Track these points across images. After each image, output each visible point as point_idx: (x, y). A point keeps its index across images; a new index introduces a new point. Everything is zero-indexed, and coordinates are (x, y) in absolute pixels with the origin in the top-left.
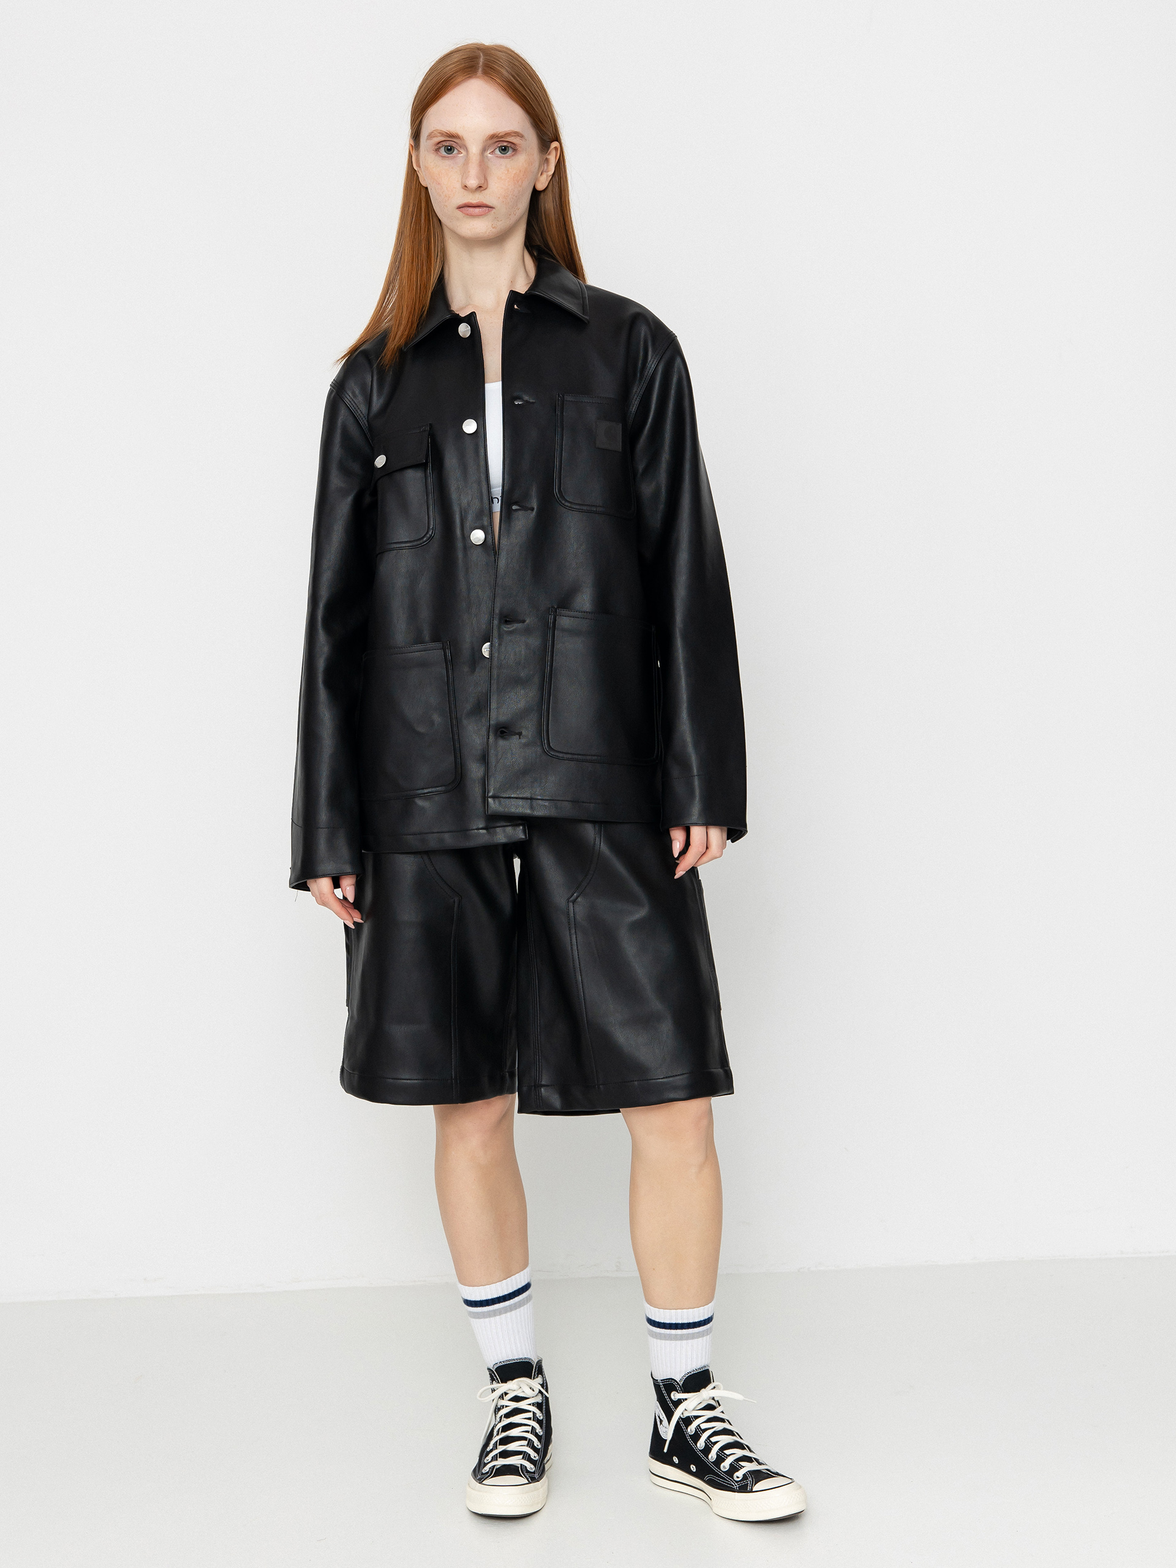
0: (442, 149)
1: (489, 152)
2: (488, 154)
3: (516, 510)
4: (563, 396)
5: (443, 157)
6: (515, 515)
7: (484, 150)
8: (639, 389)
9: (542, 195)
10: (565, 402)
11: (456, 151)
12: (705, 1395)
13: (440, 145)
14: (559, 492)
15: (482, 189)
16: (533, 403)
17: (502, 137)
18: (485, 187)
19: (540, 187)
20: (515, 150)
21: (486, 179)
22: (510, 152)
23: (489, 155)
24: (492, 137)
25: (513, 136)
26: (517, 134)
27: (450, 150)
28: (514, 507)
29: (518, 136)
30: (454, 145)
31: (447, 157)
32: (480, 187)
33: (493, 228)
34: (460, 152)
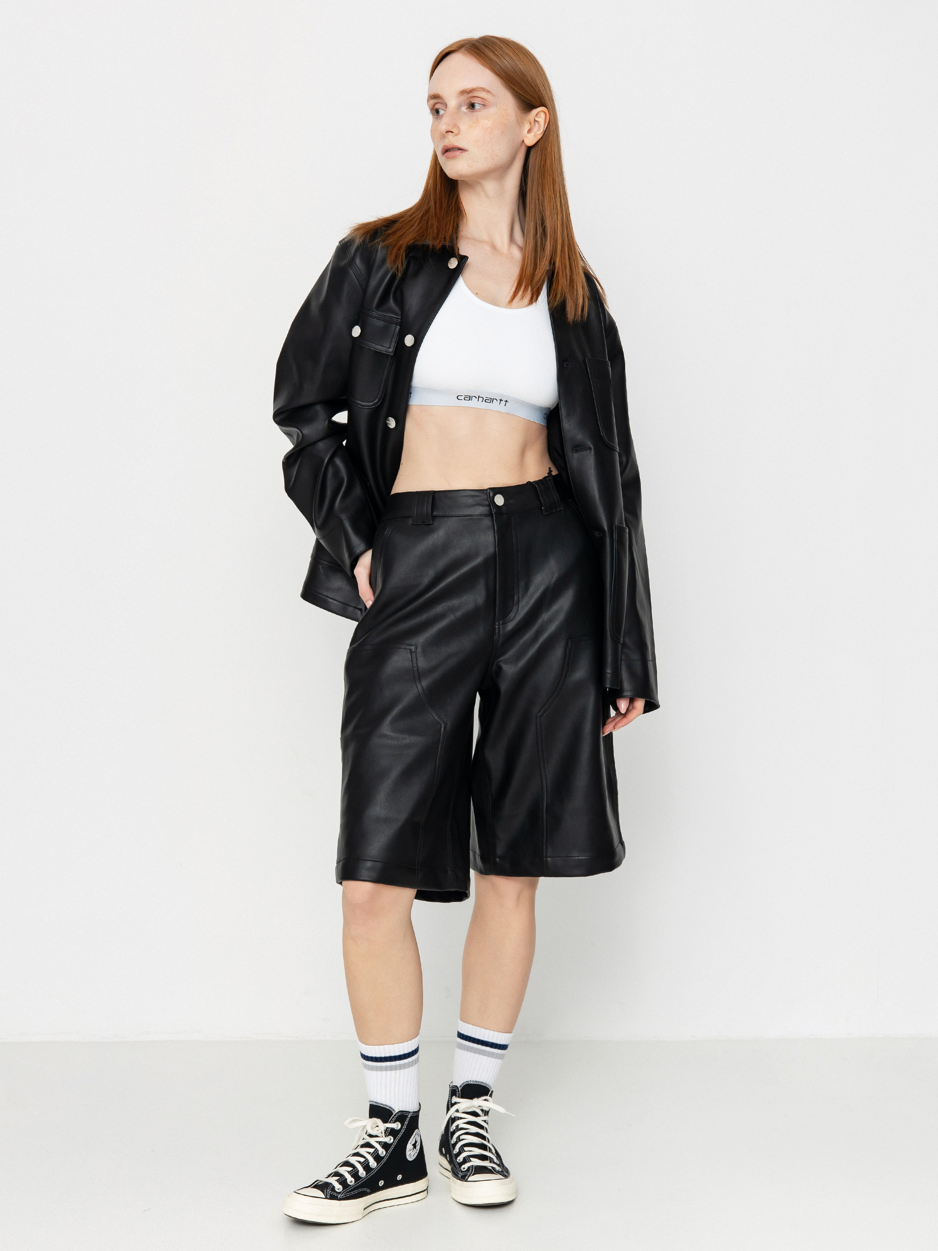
12: (477, 1103)
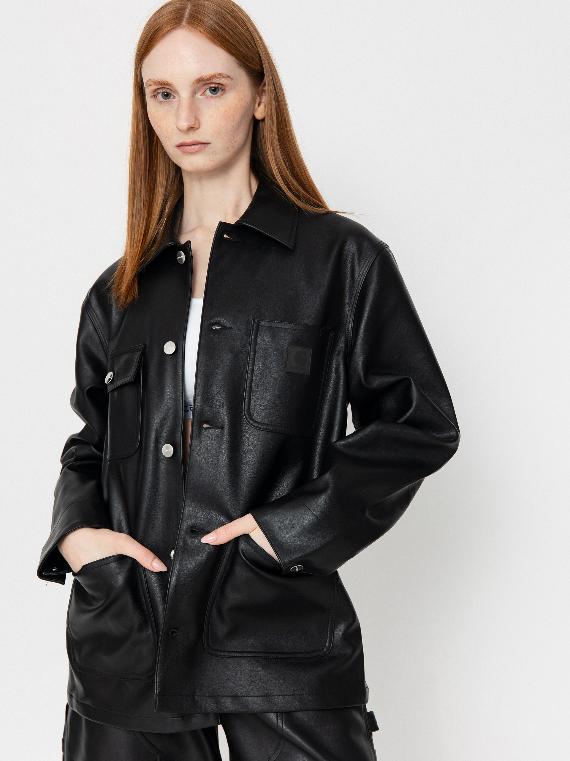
0: (160, 95)
1: (199, 94)
2: (198, 96)
3: (207, 428)
4: (259, 321)
5: (161, 102)
6: (205, 433)
7: (194, 93)
8: (351, 307)
9: (261, 123)
10: (260, 327)
11: (172, 97)
13: (156, 93)
14: (247, 413)
15: (194, 129)
16: (230, 328)
17: (208, 80)
18: (196, 126)
19: (259, 115)
20: (223, 90)
21: (197, 120)
22: (220, 93)
23: (200, 97)
24: (199, 81)
25: (218, 78)
26: (222, 75)
27: (167, 95)
28: (205, 426)
29: (223, 77)
30: (168, 91)
31: (164, 102)
32: (192, 127)
33: (211, 161)
34: (175, 97)
